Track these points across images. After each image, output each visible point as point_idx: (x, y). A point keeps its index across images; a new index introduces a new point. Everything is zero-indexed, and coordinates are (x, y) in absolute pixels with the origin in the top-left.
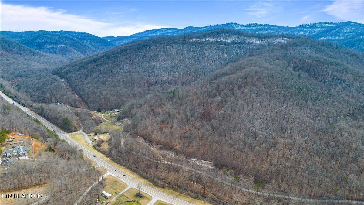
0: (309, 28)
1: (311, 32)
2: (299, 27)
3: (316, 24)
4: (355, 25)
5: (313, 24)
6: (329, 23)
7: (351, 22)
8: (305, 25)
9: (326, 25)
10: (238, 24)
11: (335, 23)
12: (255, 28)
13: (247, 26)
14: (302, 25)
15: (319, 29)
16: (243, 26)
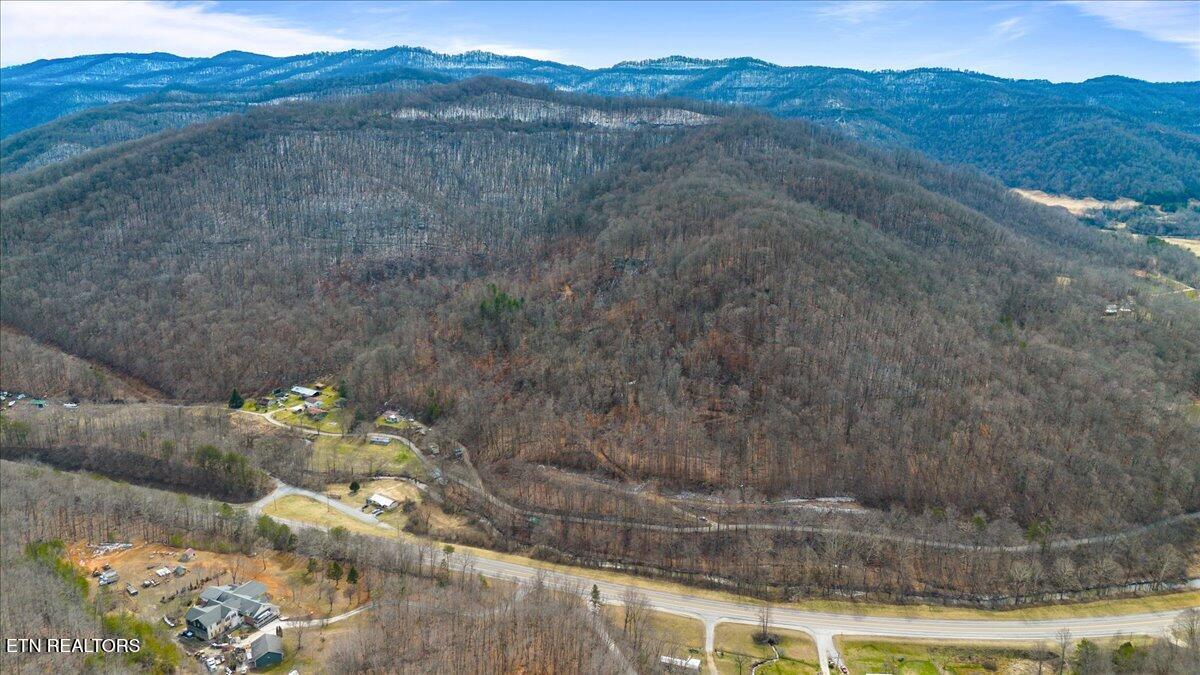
0: (644, 72)
1: (652, 84)
2: (616, 69)
3: (659, 61)
4: (762, 69)
5: (652, 62)
6: (691, 60)
7: (751, 60)
8: (631, 63)
9: (687, 66)
10: (430, 52)
11: (707, 62)
12: (484, 67)
13: (459, 59)
14: (623, 63)
15: (672, 77)
16: (446, 58)
